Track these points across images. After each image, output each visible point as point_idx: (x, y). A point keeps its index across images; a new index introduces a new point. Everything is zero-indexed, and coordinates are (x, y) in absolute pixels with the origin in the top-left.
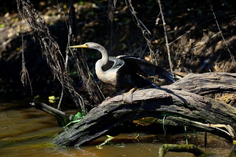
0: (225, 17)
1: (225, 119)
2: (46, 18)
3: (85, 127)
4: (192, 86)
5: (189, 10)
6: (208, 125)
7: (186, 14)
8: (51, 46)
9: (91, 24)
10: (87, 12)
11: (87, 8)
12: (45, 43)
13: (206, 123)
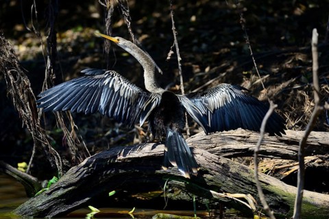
0: (278, 56)
1: (247, 187)
2: (22, 49)
3: (60, 192)
4: (210, 145)
5: (232, 44)
6: (223, 195)
7: (226, 50)
8: (20, 82)
9: (88, 60)
10: (85, 42)
11: (87, 36)
12: (11, 78)
13: (222, 192)
